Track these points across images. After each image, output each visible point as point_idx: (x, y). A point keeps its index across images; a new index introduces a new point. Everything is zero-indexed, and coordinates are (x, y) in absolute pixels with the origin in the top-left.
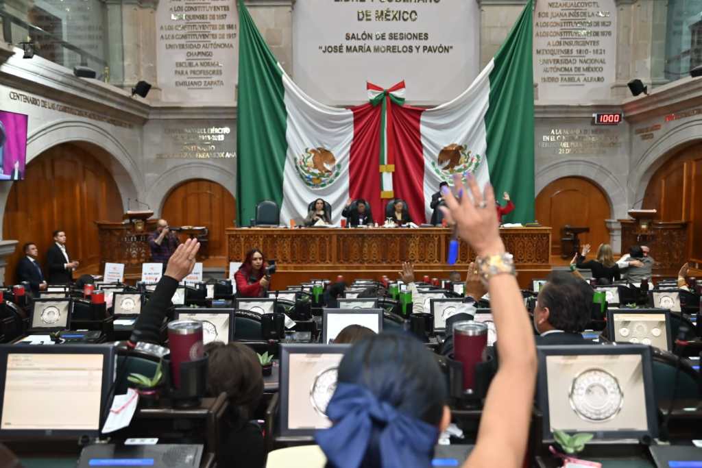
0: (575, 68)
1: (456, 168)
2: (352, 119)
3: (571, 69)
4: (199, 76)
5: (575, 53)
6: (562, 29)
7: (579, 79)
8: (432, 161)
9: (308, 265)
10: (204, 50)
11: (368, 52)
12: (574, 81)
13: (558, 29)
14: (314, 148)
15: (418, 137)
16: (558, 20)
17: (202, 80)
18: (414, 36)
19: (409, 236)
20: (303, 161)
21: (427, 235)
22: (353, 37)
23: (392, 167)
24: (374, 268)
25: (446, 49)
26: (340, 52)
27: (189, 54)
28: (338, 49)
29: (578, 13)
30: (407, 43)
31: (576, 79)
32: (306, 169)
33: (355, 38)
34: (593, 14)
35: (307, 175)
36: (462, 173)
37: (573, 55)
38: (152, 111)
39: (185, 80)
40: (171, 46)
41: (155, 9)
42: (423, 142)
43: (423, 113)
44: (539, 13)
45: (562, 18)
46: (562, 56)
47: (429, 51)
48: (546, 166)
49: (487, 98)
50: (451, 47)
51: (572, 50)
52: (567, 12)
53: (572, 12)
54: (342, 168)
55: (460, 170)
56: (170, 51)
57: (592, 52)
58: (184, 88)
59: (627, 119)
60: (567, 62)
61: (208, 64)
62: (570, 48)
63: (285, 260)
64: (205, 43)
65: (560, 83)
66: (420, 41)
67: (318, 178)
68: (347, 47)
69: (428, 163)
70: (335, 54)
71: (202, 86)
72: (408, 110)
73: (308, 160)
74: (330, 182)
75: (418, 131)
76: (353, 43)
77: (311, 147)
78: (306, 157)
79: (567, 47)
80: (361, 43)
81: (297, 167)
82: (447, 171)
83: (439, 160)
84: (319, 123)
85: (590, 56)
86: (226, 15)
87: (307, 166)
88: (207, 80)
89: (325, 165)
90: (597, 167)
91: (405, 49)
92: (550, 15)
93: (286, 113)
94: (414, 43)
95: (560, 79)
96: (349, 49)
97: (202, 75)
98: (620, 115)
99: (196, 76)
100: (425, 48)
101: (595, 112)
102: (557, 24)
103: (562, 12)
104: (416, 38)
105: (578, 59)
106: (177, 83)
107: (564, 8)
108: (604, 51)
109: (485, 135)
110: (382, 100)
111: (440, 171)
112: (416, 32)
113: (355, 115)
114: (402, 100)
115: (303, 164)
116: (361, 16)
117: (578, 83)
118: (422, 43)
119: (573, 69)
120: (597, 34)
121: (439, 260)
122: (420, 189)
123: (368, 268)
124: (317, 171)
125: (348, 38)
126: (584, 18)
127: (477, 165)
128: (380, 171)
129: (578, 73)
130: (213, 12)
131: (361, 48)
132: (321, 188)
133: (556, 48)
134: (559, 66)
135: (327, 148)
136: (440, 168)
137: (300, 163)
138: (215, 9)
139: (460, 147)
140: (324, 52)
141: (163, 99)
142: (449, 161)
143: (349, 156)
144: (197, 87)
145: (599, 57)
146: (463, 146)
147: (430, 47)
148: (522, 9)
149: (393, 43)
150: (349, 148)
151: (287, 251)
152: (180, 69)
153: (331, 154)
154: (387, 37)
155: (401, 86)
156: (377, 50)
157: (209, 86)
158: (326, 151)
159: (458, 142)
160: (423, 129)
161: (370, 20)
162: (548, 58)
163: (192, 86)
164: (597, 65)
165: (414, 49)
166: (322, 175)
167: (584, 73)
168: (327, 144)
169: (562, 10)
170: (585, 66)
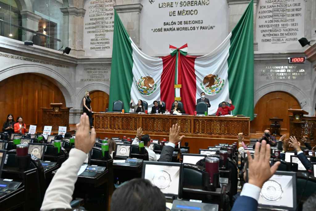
0: (281, 34)
1: (213, 86)
2: (162, 63)
3: (278, 35)
4: (100, 45)
5: (280, 26)
6: (273, 14)
7: (283, 40)
8: (200, 83)
9: (129, 131)
10: (102, 33)
11: (174, 31)
12: (280, 41)
13: (271, 14)
14: (145, 76)
15: (193, 71)
16: (271, 9)
17: (101, 46)
18: (196, 22)
19: (176, 119)
20: (140, 82)
21: (185, 119)
22: (167, 24)
23: (180, 86)
24: (159, 134)
25: (212, 28)
26: (161, 31)
27: (96, 35)
28: (160, 30)
29: (282, 5)
30: (193, 25)
31: (281, 40)
32: (141, 86)
33: (168, 24)
34: (291, 5)
35: (141, 89)
36: (216, 89)
37: (279, 27)
38: (78, 61)
39: (94, 47)
40: (89, 32)
41: (83, 16)
42: (196, 73)
43: (196, 59)
44: (261, 7)
45: (273, 8)
46: (273, 28)
47: (203, 28)
48: (263, 85)
49: (228, 51)
50: (214, 26)
51: (278, 25)
52: (276, 5)
53: (279, 4)
54: (157, 86)
55: (214, 88)
56: (89, 34)
57: (291, 25)
58: (94, 50)
59: (308, 59)
60: (276, 31)
61: (104, 39)
62: (278, 23)
63: (119, 128)
64: (103, 30)
65: (272, 42)
66: (199, 24)
67: (146, 91)
68: (164, 29)
69: (198, 83)
70: (159, 32)
71: (101, 49)
72: (188, 58)
73: (142, 82)
74: (152, 93)
75: (193, 68)
76: (167, 27)
77: (144, 76)
78: (141, 81)
79: (276, 23)
80: (171, 26)
81: (137, 85)
82: (208, 88)
83: (203, 82)
84: (147, 65)
85: (290, 27)
86: (112, 17)
87: (141, 85)
88: (103, 46)
89: (150, 85)
90: (292, 86)
91: (191, 29)
92: (266, 7)
93: (133, 61)
94: (196, 25)
95: (272, 40)
96: (165, 30)
97: (101, 44)
98: (304, 58)
99: (99, 45)
100: (201, 28)
101: (289, 57)
102: (270, 11)
103: (273, 5)
104: (197, 23)
105: (282, 29)
106: (92, 48)
107: (274, 3)
108: (297, 24)
109: (228, 69)
110: (176, 53)
111: (204, 88)
112: (197, 20)
113: (163, 60)
114: (186, 53)
115: (139, 84)
116: (171, 13)
117: (282, 42)
118: (200, 25)
119: (279, 34)
120: (293, 15)
121: (190, 132)
122: (194, 97)
123: (156, 134)
124: (146, 87)
125: (165, 24)
126: (285, 7)
127: (223, 85)
128: (175, 87)
129: (282, 36)
130: (107, 16)
131: (171, 29)
132: (147, 95)
133: (270, 24)
134: (271, 33)
135: (151, 76)
136: (204, 86)
137: (138, 84)
138: (107, 15)
139: (214, 76)
140: (154, 32)
141: (86, 55)
142: (209, 82)
143: (160, 80)
144: (100, 49)
145: (294, 27)
146: (216, 75)
147: (204, 27)
148: (247, 5)
149: (186, 26)
150: (160, 76)
151: (120, 124)
152: (92, 42)
153: (153, 79)
154: (183, 23)
155: (186, 46)
156: (178, 29)
157: (104, 49)
158: (150, 78)
159: (213, 73)
160: (196, 67)
161: (175, 15)
162: (266, 29)
163: (97, 49)
164: (293, 32)
165: (196, 28)
166: (148, 89)
167: (286, 36)
168: (151, 75)
169: (273, 4)
170: (287, 32)
